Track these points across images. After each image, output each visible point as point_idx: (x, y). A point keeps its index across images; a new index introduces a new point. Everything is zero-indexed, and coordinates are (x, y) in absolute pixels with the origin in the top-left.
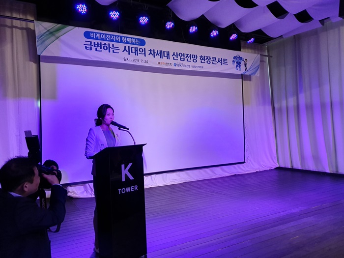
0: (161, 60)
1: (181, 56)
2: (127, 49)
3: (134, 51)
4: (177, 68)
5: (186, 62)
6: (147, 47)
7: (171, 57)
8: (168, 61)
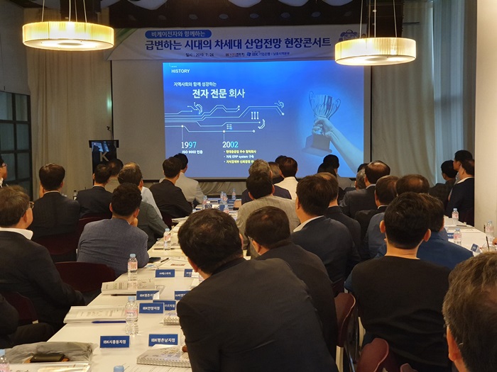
0: (230, 51)
1: (258, 43)
2: (190, 43)
3: (197, 45)
4: (252, 57)
5: (264, 50)
6: (213, 39)
7: (244, 46)
8: (240, 51)
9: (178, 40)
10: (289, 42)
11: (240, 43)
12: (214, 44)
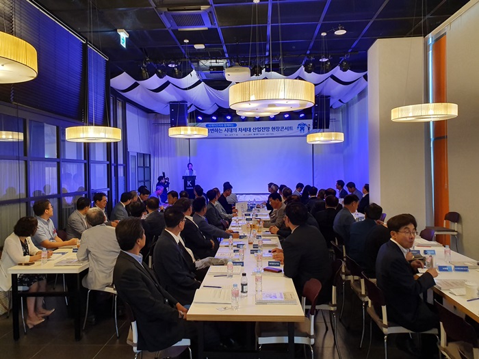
0: (245, 133)
1: (259, 129)
2: (227, 130)
3: (230, 130)
4: (256, 136)
5: (261, 132)
6: (237, 127)
7: (252, 131)
8: (250, 133)
9: (221, 128)
10: (273, 128)
11: (250, 129)
12: (238, 130)
